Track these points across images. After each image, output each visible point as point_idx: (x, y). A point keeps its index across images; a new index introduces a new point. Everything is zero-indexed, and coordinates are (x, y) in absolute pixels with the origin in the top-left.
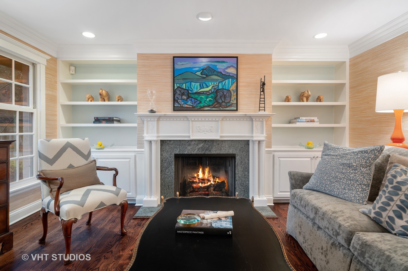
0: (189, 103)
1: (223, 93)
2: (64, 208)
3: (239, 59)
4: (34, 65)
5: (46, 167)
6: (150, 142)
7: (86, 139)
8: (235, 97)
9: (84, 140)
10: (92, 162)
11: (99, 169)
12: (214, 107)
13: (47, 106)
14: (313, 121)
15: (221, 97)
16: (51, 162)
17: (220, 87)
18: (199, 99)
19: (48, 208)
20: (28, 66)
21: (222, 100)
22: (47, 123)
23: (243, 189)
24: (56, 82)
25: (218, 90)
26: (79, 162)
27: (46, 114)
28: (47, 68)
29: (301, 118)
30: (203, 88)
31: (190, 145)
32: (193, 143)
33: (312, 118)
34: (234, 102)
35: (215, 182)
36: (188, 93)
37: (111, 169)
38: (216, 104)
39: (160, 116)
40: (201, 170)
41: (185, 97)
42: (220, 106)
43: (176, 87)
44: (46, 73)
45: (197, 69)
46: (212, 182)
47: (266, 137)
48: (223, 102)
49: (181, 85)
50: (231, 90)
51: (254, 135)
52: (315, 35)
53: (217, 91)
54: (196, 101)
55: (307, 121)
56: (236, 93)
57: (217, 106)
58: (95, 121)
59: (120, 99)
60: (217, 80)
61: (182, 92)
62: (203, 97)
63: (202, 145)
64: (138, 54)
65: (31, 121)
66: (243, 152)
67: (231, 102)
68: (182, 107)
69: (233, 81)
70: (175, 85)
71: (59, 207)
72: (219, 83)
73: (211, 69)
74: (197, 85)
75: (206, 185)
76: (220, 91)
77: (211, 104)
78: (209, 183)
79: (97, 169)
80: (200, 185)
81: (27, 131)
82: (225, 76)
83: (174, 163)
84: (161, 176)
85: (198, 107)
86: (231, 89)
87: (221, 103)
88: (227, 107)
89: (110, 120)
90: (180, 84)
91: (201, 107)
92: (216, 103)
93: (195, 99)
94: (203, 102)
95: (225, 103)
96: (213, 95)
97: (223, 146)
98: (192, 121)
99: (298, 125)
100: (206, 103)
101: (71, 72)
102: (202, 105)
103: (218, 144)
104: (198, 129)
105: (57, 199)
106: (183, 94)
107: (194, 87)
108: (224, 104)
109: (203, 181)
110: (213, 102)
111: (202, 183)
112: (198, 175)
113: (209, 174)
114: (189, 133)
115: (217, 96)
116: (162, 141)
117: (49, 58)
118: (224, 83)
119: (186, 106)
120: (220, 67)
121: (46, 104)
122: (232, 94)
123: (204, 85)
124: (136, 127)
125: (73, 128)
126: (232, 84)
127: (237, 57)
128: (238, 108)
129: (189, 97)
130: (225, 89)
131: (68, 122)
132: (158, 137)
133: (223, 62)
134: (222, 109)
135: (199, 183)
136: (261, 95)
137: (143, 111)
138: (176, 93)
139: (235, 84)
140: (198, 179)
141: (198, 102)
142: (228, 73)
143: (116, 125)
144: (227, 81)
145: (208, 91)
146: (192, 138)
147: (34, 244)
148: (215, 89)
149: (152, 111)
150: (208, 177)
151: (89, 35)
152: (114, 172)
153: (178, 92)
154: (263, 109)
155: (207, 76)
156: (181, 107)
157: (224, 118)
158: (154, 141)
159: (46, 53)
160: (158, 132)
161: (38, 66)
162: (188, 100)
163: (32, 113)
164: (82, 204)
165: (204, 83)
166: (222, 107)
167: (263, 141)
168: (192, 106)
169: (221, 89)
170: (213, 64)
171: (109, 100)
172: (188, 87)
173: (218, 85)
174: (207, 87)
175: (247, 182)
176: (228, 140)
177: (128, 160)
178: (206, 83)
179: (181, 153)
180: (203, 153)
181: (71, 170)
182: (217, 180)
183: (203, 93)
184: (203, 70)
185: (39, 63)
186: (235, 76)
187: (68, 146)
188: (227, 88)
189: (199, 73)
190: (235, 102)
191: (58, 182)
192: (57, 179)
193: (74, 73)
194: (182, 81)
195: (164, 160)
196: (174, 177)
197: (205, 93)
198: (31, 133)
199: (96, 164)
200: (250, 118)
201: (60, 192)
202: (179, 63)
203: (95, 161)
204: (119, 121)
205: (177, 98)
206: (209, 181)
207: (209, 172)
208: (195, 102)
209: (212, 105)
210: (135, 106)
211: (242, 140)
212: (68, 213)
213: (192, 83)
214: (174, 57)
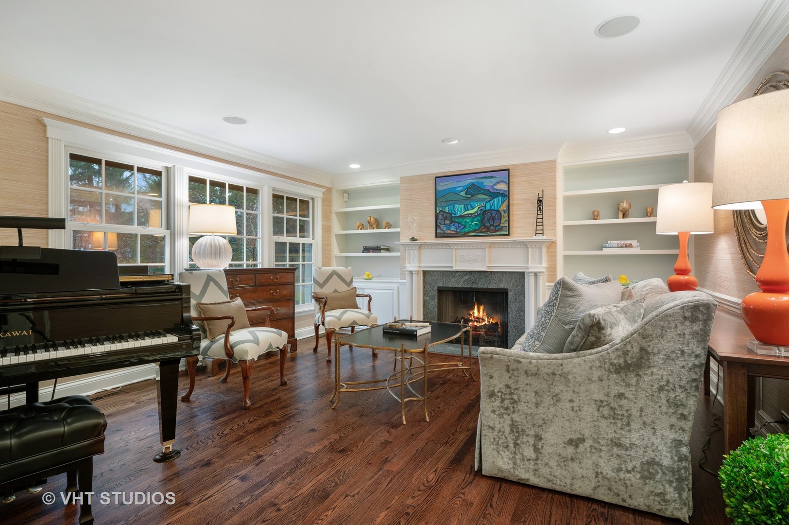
0: (453, 228)
1: (491, 214)
2: (327, 319)
3: (511, 171)
4: (313, 199)
5: (319, 290)
6: (411, 272)
7: (349, 267)
8: (506, 218)
9: (347, 268)
10: (353, 289)
11: (358, 296)
12: (480, 232)
13: (323, 236)
14: (630, 246)
15: (488, 220)
16: (322, 286)
17: (488, 208)
18: (463, 223)
19: (318, 322)
20: (309, 201)
21: (490, 223)
22: (323, 253)
23: (517, 334)
24: (331, 212)
25: (485, 211)
26: (343, 288)
27: (322, 245)
28: (323, 200)
29: (609, 242)
30: (468, 210)
31: (454, 277)
32: (458, 274)
33: (629, 242)
34: (505, 225)
35: (489, 322)
36: (452, 217)
37: (366, 296)
38: (483, 229)
39: (421, 244)
40: (476, 307)
41: (448, 222)
42: (488, 231)
43: (438, 211)
44: (322, 205)
45: (461, 188)
46: (486, 322)
47: (547, 268)
48: (491, 225)
49: (444, 208)
50: (501, 211)
51: (530, 265)
52: (609, 130)
53: (484, 213)
54: (460, 225)
55: (620, 246)
56: (507, 214)
57: (484, 230)
58: (364, 250)
59: (389, 226)
60: (483, 200)
61: (445, 216)
62: (467, 220)
63: (468, 277)
64: (400, 177)
65: (310, 251)
66: (517, 287)
67: (502, 225)
68: (445, 233)
69: (503, 199)
70: (438, 208)
71: (324, 319)
72: (486, 203)
73: (476, 187)
74: (461, 208)
75: (481, 324)
76: (488, 213)
77: (477, 228)
78: (483, 323)
79: (357, 296)
80: (476, 323)
81: (307, 261)
82: (494, 195)
83: (437, 297)
84: (423, 311)
85: (462, 232)
86: (501, 209)
87: (489, 227)
88: (496, 231)
89: (377, 249)
90: (442, 207)
91: (466, 233)
92: (483, 227)
93: (459, 223)
94: (468, 226)
95: (494, 226)
96: (479, 218)
97: (492, 278)
98: (455, 249)
99: (606, 251)
100: (471, 228)
101: (345, 200)
102: (466, 230)
103: (487, 276)
104: (462, 258)
105: (323, 314)
106: (446, 219)
107: (458, 210)
108: (492, 228)
109: (478, 319)
110: (479, 226)
111: (477, 322)
112: (473, 313)
113: (483, 313)
114: (452, 263)
115: (484, 218)
116: (425, 272)
117: (324, 190)
118: (492, 202)
119: (449, 232)
120: (488, 183)
121: (322, 235)
122: (503, 215)
123: (469, 206)
124: (399, 256)
125: (346, 257)
126: (502, 204)
127: (508, 170)
128: (511, 232)
129: (452, 222)
130: (494, 210)
131: (341, 252)
132: (419, 267)
133: (491, 177)
134: (490, 234)
135: (474, 321)
136: (538, 214)
137: (405, 239)
138: (439, 217)
139: (506, 203)
140: (474, 317)
141: (463, 227)
142: (497, 190)
143: (383, 254)
144: (496, 200)
145: (473, 213)
146: (455, 269)
147: (310, 351)
148: (481, 210)
149: (413, 239)
150: (483, 316)
151: (355, 166)
152: (368, 298)
153: (440, 216)
154: (542, 232)
155: (472, 195)
156: (443, 233)
157: (492, 245)
158: (415, 271)
159: (321, 185)
160: (420, 262)
161: (316, 200)
162: (451, 225)
163: (311, 244)
164: (339, 318)
165: (469, 204)
166: (490, 232)
167: (541, 273)
168: (456, 231)
169: (488, 210)
170: (479, 180)
171: (378, 228)
172: (451, 210)
173: (486, 205)
174: (473, 208)
175: (523, 325)
176: (498, 272)
177: (391, 291)
178: (472, 203)
179: (445, 286)
180: (469, 286)
181: (335, 294)
182: (491, 321)
183: (468, 216)
184: (468, 188)
185: (317, 197)
186: (506, 193)
187: (334, 273)
188: (496, 209)
189: (463, 194)
190: (507, 225)
191: (324, 300)
192: (323, 298)
193: (347, 200)
194: (445, 204)
195: (427, 293)
196: (437, 313)
197: (470, 215)
198: (310, 263)
199: (356, 291)
200: (524, 245)
201: (325, 310)
202: (442, 184)
203: (355, 288)
204: (388, 250)
205: (440, 223)
206: (484, 320)
207: (484, 310)
208: (459, 227)
209: (478, 230)
210: (398, 233)
211: (516, 272)
212: (329, 323)
213: (456, 205)
214: (436, 178)
